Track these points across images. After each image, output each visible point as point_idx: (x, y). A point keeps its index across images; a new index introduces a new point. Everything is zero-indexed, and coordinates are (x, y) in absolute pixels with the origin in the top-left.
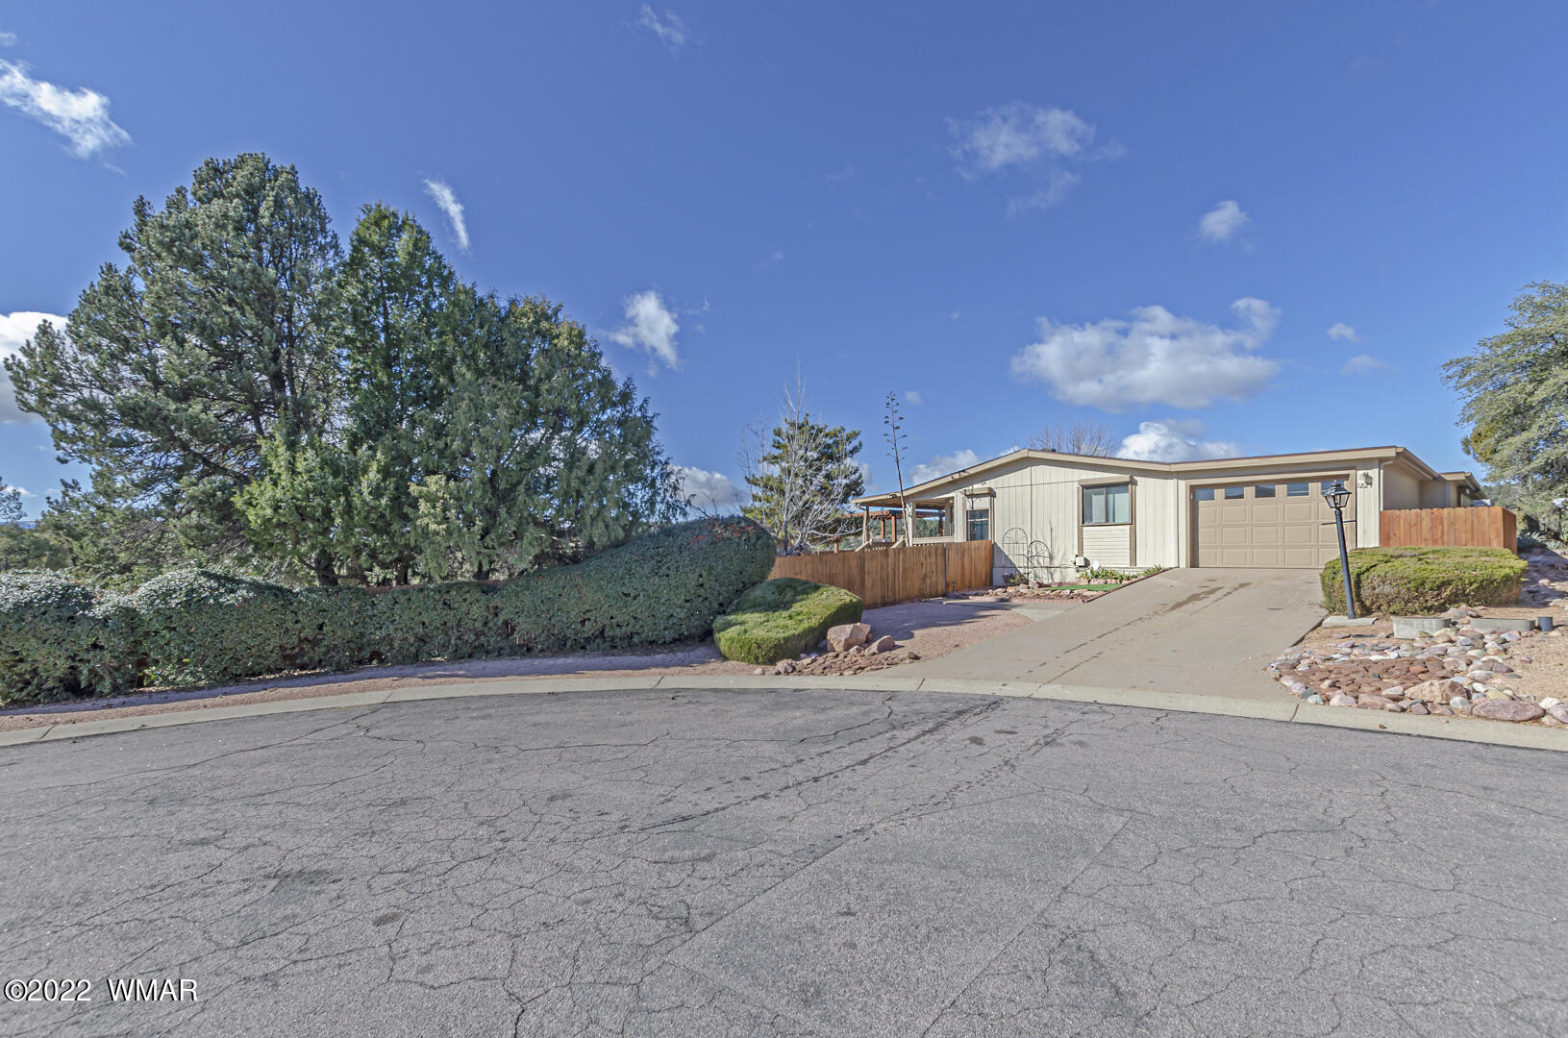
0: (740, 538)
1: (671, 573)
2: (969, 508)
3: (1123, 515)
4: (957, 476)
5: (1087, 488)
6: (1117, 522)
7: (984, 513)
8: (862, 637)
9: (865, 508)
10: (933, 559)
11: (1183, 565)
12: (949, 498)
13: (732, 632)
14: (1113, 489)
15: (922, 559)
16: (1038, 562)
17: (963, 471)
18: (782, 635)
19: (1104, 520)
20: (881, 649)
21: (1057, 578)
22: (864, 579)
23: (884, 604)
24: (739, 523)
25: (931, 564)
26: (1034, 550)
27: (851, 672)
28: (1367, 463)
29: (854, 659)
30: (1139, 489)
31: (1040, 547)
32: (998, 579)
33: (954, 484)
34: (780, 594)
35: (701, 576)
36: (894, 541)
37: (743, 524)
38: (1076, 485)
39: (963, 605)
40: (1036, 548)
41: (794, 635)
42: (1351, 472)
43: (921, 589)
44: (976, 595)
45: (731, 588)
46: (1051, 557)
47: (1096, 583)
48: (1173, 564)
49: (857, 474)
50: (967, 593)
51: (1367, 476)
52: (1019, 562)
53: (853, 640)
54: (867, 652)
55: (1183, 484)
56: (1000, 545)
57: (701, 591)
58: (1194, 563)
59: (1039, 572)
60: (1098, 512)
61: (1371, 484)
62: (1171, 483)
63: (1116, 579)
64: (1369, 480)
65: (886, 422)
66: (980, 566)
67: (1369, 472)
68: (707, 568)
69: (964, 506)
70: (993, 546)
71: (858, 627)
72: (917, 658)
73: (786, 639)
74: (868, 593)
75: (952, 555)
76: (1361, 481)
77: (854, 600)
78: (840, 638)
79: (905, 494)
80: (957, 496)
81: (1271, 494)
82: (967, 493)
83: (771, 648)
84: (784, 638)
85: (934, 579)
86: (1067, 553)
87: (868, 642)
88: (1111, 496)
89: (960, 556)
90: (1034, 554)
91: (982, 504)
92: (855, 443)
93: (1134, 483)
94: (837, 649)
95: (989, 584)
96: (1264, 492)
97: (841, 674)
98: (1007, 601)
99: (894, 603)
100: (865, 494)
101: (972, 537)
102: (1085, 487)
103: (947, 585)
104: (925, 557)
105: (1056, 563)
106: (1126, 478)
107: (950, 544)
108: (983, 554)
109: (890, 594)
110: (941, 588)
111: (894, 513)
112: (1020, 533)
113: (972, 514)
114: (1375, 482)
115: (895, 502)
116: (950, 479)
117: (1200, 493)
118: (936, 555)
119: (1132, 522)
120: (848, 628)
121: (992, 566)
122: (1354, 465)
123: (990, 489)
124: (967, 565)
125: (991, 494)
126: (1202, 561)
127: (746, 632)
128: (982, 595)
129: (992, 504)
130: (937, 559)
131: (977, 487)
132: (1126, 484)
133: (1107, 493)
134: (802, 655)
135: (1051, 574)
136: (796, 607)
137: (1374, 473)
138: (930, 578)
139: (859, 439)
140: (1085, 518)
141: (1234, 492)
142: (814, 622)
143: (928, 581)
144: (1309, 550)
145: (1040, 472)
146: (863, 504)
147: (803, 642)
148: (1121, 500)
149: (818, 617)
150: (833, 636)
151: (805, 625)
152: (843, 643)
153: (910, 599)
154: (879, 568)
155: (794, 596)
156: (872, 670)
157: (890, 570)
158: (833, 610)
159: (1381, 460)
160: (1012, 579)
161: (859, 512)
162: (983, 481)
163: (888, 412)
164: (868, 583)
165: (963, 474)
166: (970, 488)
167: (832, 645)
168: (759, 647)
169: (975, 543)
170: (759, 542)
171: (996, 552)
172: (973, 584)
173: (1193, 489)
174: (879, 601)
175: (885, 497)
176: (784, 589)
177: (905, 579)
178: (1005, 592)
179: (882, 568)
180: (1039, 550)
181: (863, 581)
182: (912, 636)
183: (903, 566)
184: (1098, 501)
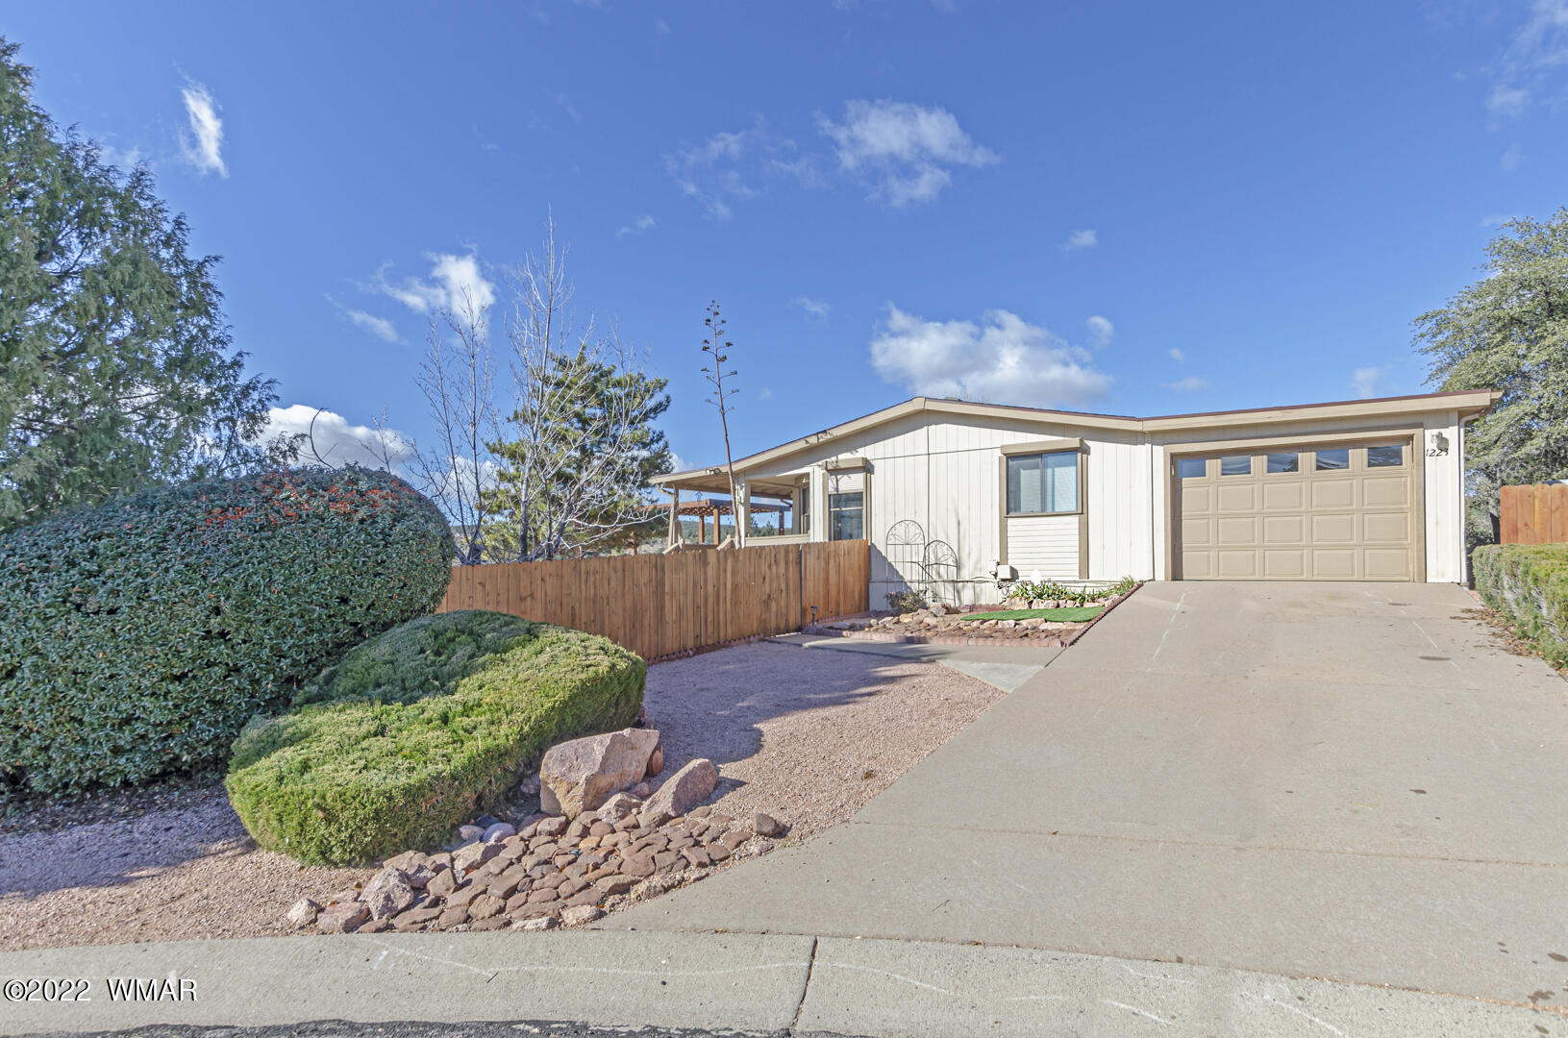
0: (348, 516)
1: (124, 604)
2: (831, 490)
3: (1067, 500)
4: (813, 440)
5: (1013, 459)
6: (1057, 510)
7: (856, 498)
8: (636, 767)
9: (672, 491)
10: (782, 569)
11: (1160, 576)
12: (801, 476)
13: (265, 770)
14: (1051, 459)
15: (764, 568)
16: (939, 574)
17: (825, 432)
18: (403, 780)
19: (1039, 509)
20: (685, 803)
21: (967, 597)
22: (663, 608)
23: (699, 650)
24: (354, 482)
25: (778, 577)
26: (932, 556)
27: (587, 911)
28: (1440, 417)
29: (608, 840)
30: (1093, 460)
31: (943, 550)
32: (877, 602)
33: (810, 454)
34: (438, 654)
35: (217, 611)
36: (716, 543)
37: (363, 485)
38: (998, 453)
39: (840, 650)
40: (936, 553)
41: (438, 777)
42: (1416, 432)
43: (762, 621)
44: (852, 628)
45: (313, 638)
46: (958, 566)
47: (1042, 607)
48: (1146, 576)
49: (661, 443)
50: (835, 624)
51: (1440, 437)
52: (910, 574)
53: (611, 777)
54: (645, 815)
55: (1159, 450)
56: (881, 547)
57: (218, 651)
58: (1176, 574)
59: (941, 588)
60: (1028, 497)
61: (1446, 450)
62: (1142, 450)
63: (1074, 599)
64: (1443, 445)
65: (705, 349)
66: (851, 580)
67: (1443, 431)
68: (237, 589)
69: (825, 486)
70: (870, 551)
71: (623, 740)
72: (780, 832)
73: (412, 793)
74: (671, 631)
75: (811, 562)
76: (1431, 445)
77: (622, 665)
78: (573, 776)
79: (736, 467)
80: (815, 472)
81: (1294, 466)
82: (830, 467)
83: (366, 821)
84: (407, 791)
85: (783, 603)
86: (981, 558)
87: (653, 774)
88: (1049, 471)
89: (823, 564)
90: (932, 560)
91: (851, 483)
92: (660, 397)
93: (1084, 450)
94: (566, 806)
95: (864, 610)
96: (1283, 461)
97: (554, 923)
98: (921, 641)
99: (716, 646)
100: (675, 471)
101: (837, 534)
102: (1010, 457)
103: (803, 612)
104: (770, 566)
105: (965, 575)
106: (1074, 442)
107: (808, 545)
108: (857, 560)
109: (710, 630)
110: (794, 618)
111: (717, 504)
112: (912, 528)
113: (837, 500)
114: (1453, 447)
115: (718, 483)
116: (802, 445)
117: (1186, 465)
118: (787, 563)
119: (1082, 511)
120: (598, 745)
121: (868, 580)
122: (1420, 420)
123: (866, 461)
124: (833, 578)
125: (867, 468)
126: (1187, 571)
127: (305, 767)
128: (862, 628)
129: (868, 484)
130: (787, 569)
131: (845, 458)
132: (1074, 451)
133: (1045, 466)
134: (465, 831)
135: (958, 592)
136: (467, 690)
137: (1452, 433)
138: (778, 602)
139: (666, 391)
140: (1012, 505)
141: (1236, 463)
142: (506, 734)
143: (774, 605)
144: (1350, 552)
145: (943, 434)
146: (669, 484)
147: (468, 793)
148: (1064, 477)
149: (518, 717)
150: (556, 772)
151: (477, 744)
152: (579, 791)
153: (745, 638)
154: (691, 585)
155: (472, 657)
156: (652, 893)
157: (710, 588)
158: (562, 695)
159: (1462, 413)
160: (902, 602)
161: (665, 500)
162: (853, 449)
163: (708, 333)
164: (671, 614)
165: (824, 438)
166: (834, 459)
167: (552, 794)
168: (330, 818)
169: (844, 543)
170: (399, 527)
171: (873, 558)
172: (842, 609)
173: (1174, 458)
174: (690, 643)
175: (702, 473)
176: (451, 640)
177: (735, 604)
178: (898, 622)
179: (695, 585)
180: (940, 555)
181: (660, 609)
182: (756, 744)
183: (733, 583)
184: (1028, 477)
